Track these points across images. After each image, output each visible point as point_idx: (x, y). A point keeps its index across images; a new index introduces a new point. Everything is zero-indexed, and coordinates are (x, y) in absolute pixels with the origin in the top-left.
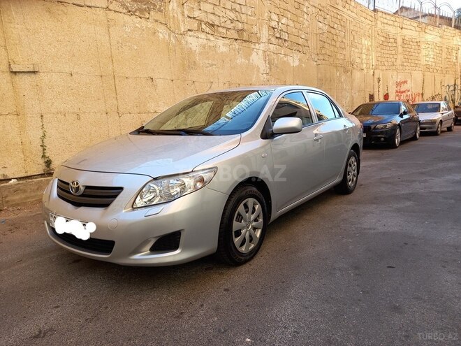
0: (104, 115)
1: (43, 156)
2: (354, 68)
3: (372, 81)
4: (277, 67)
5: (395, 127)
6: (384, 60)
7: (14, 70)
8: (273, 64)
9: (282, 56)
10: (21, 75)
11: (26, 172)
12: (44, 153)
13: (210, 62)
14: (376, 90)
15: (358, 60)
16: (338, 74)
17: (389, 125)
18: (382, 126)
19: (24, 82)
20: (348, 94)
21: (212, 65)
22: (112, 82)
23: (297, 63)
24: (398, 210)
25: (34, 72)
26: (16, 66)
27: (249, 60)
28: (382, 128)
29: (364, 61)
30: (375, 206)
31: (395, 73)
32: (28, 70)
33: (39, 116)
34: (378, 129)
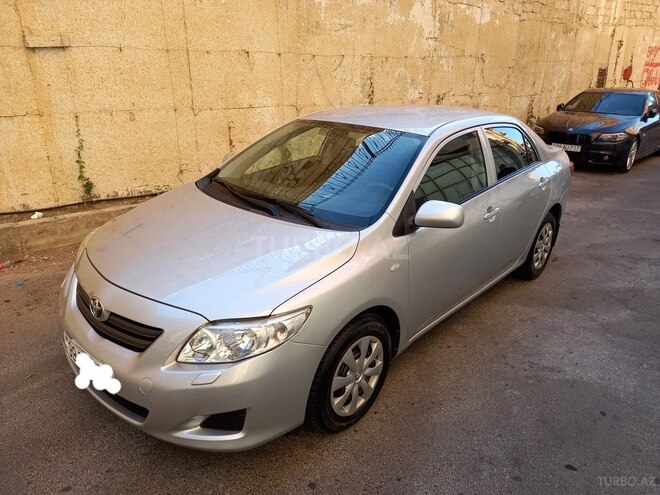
0: (172, 113)
1: (81, 177)
2: (581, 25)
3: (608, 45)
4: (453, 27)
5: (631, 138)
6: (635, 7)
7: (31, 45)
8: (447, 22)
9: (463, 7)
10: (42, 53)
11: (57, 201)
12: (81, 172)
13: (343, 21)
14: (613, 61)
15: (590, 11)
16: (553, 36)
17: (621, 136)
18: (609, 136)
19: (49, 63)
20: (564, 69)
21: (345, 27)
22: (184, 60)
23: (487, 18)
24: (605, 329)
25: (63, 47)
26: (34, 38)
27: (407, 16)
28: (609, 140)
29: (602, 12)
30: (568, 313)
31: (651, 32)
32: (53, 45)
33: (73, 116)
34: (602, 140)
